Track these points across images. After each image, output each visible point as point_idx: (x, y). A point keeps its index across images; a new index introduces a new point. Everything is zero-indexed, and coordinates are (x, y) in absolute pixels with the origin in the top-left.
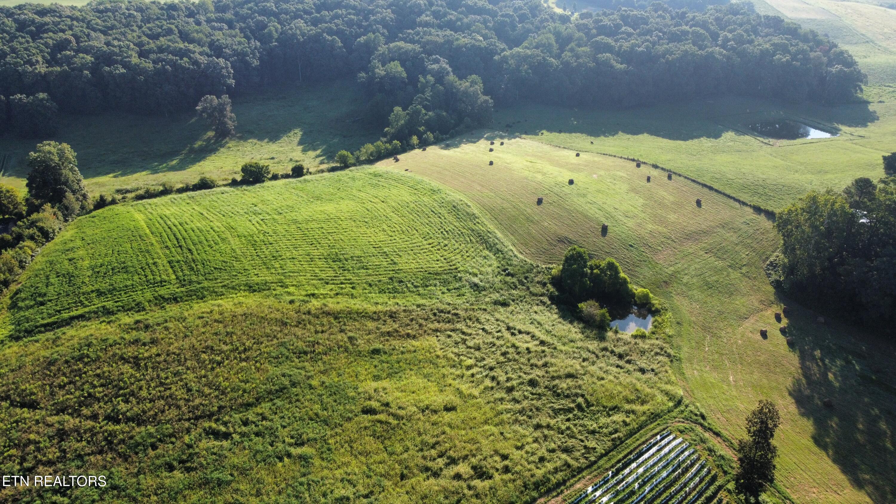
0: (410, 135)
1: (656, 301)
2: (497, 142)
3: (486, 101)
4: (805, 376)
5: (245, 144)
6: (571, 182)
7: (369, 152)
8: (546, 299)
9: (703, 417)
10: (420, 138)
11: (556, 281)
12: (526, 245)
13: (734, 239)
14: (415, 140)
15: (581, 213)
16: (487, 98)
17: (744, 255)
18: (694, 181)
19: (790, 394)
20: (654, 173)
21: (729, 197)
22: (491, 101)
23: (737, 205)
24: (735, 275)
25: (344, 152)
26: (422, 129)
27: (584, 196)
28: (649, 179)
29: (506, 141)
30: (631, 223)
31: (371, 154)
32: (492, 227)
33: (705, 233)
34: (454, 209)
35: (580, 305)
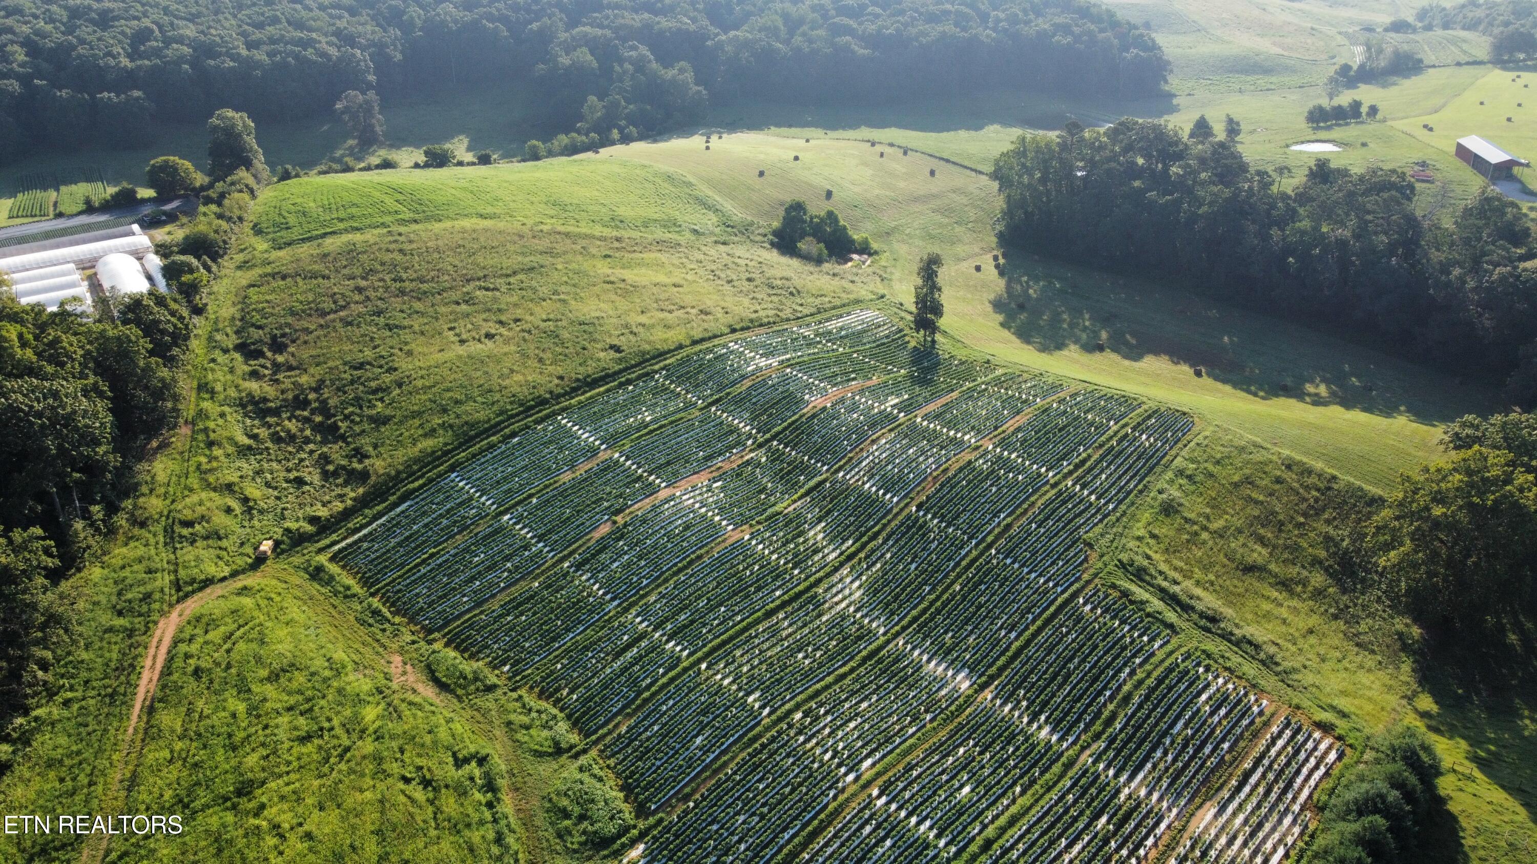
0: (609, 129)
1: (875, 246)
2: (714, 138)
3: (699, 92)
4: (1007, 292)
5: (399, 152)
6: (796, 158)
7: (563, 145)
8: (767, 245)
9: (901, 304)
10: (621, 131)
11: (775, 233)
12: (747, 207)
13: (965, 201)
14: (615, 134)
15: (806, 183)
16: (700, 88)
17: (972, 214)
18: (931, 156)
19: (990, 302)
20: (888, 150)
21: (966, 167)
22: (704, 92)
23: (973, 174)
24: (958, 229)
25: (534, 142)
26: (623, 123)
27: (810, 169)
28: (882, 155)
29: (724, 136)
30: (857, 189)
31: (566, 146)
32: (710, 193)
33: (934, 196)
34: (669, 178)
35: (799, 245)
